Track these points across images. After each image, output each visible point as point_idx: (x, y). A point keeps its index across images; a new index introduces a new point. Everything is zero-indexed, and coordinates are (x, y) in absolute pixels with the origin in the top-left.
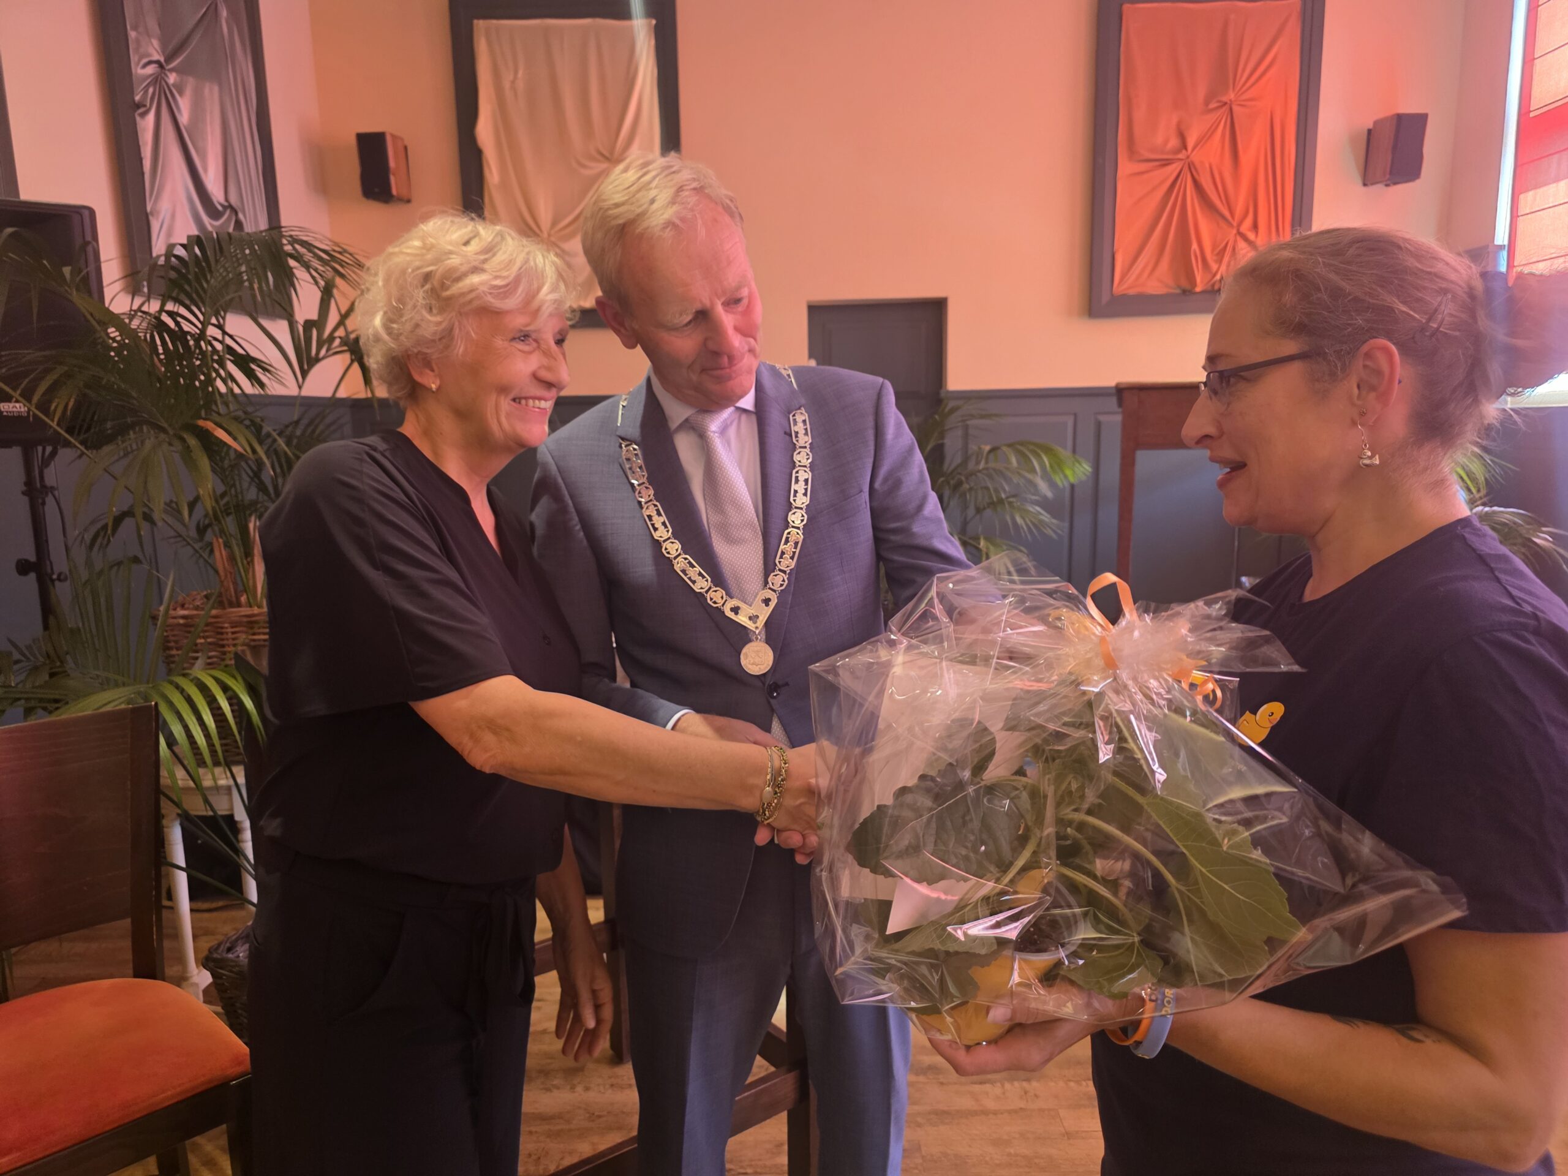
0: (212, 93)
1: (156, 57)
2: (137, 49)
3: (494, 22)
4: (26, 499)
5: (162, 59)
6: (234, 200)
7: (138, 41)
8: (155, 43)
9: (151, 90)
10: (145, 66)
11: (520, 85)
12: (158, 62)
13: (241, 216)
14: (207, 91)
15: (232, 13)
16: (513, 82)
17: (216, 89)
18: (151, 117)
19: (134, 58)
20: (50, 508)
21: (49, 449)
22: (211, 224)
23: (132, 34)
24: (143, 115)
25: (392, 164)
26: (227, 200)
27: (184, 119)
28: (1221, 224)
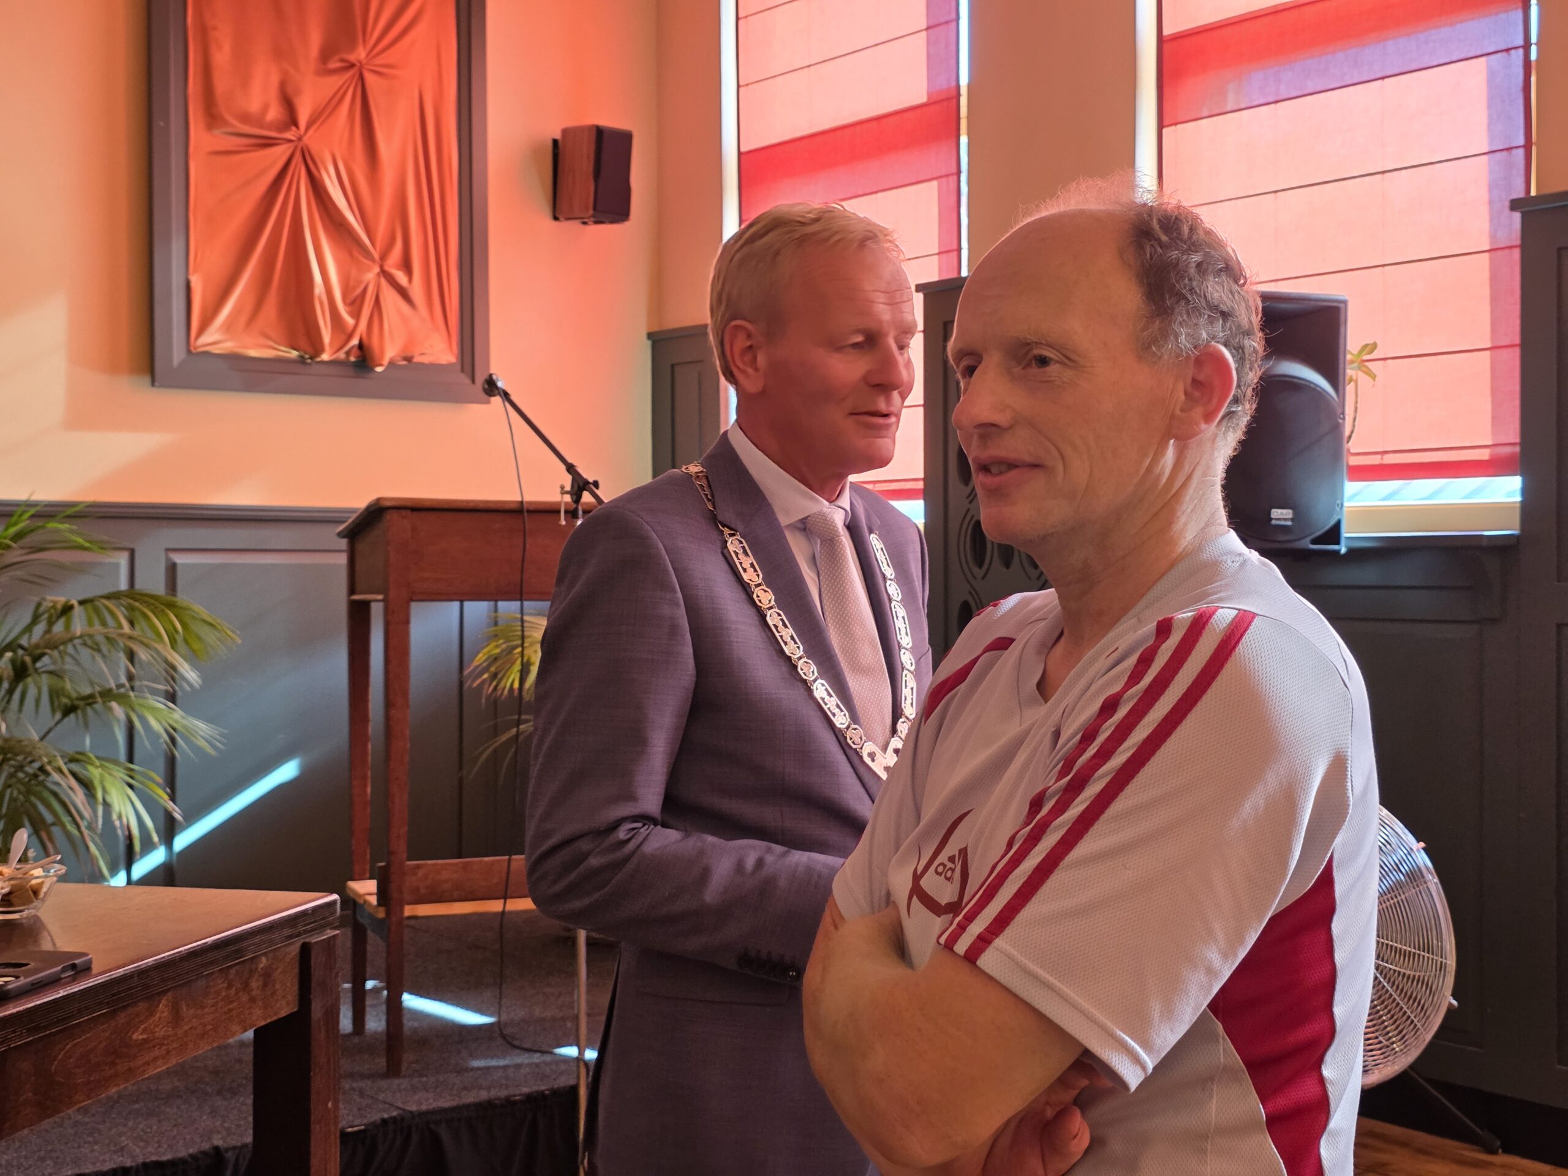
28: (356, 253)
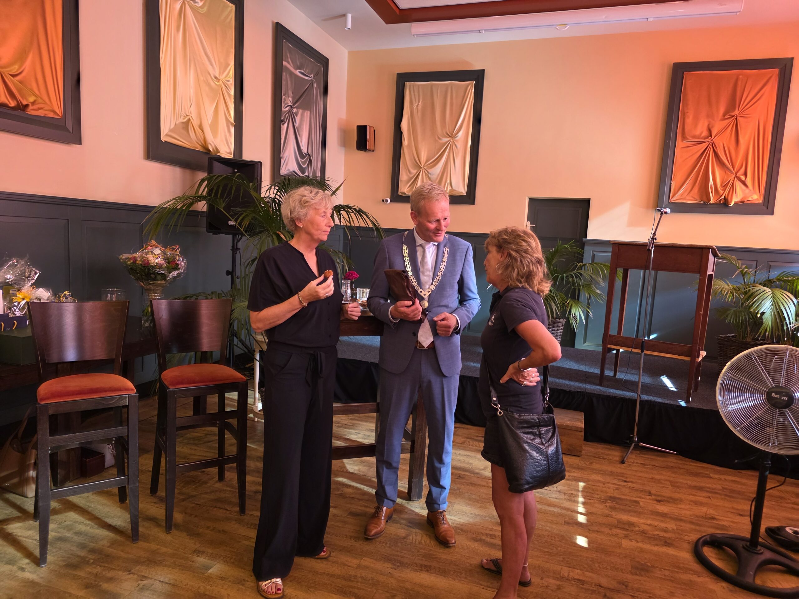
0: (307, 114)
1: (290, 104)
2: (284, 102)
3: (413, 83)
4: (231, 252)
5: (292, 105)
6: (310, 152)
7: (285, 100)
8: (291, 99)
9: (287, 115)
10: (286, 108)
11: (420, 107)
12: (290, 106)
13: (311, 158)
14: (305, 114)
15: (318, 85)
16: (417, 106)
17: (309, 112)
18: (286, 125)
19: (283, 105)
20: (238, 255)
21: (240, 236)
22: (301, 161)
23: (283, 97)
24: (283, 124)
25: (368, 137)
26: (307, 152)
27: (297, 125)
28: (727, 172)
